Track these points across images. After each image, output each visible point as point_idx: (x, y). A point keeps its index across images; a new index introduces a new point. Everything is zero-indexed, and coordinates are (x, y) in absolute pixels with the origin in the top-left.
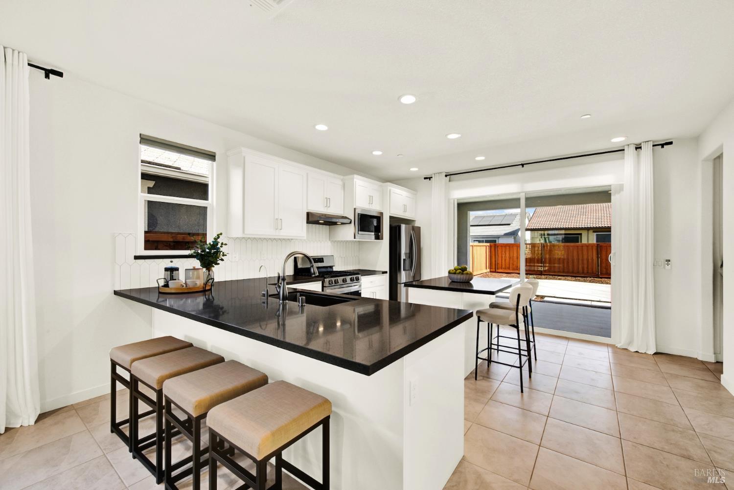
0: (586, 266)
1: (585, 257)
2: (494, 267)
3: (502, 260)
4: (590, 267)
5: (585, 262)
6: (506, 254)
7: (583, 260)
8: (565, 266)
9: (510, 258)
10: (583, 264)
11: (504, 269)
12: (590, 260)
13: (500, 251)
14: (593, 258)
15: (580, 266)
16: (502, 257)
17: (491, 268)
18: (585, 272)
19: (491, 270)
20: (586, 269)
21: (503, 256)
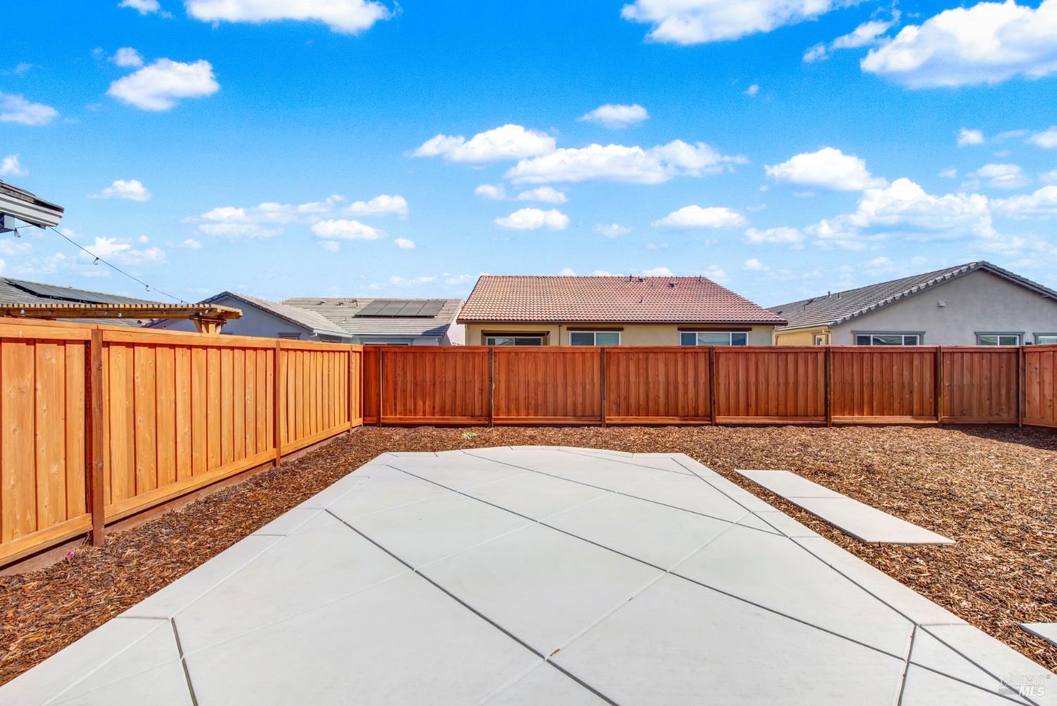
0: (580, 400)
1: (579, 379)
2: (374, 411)
3: (395, 390)
4: (588, 401)
5: (579, 390)
6: (405, 373)
7: (574, 386)
8: (540, 402)
9: (416, 385)
10: (574, 394)
11: (400, 413)
12: (588, 387)
13: (390, 365)
14: (593, 380)
15: (569, 400)
16: (395, 384)
17: (365, 413)
18: (579, 413)
19: (369, 420)
20: (579, 407)
21: (400, 379)
